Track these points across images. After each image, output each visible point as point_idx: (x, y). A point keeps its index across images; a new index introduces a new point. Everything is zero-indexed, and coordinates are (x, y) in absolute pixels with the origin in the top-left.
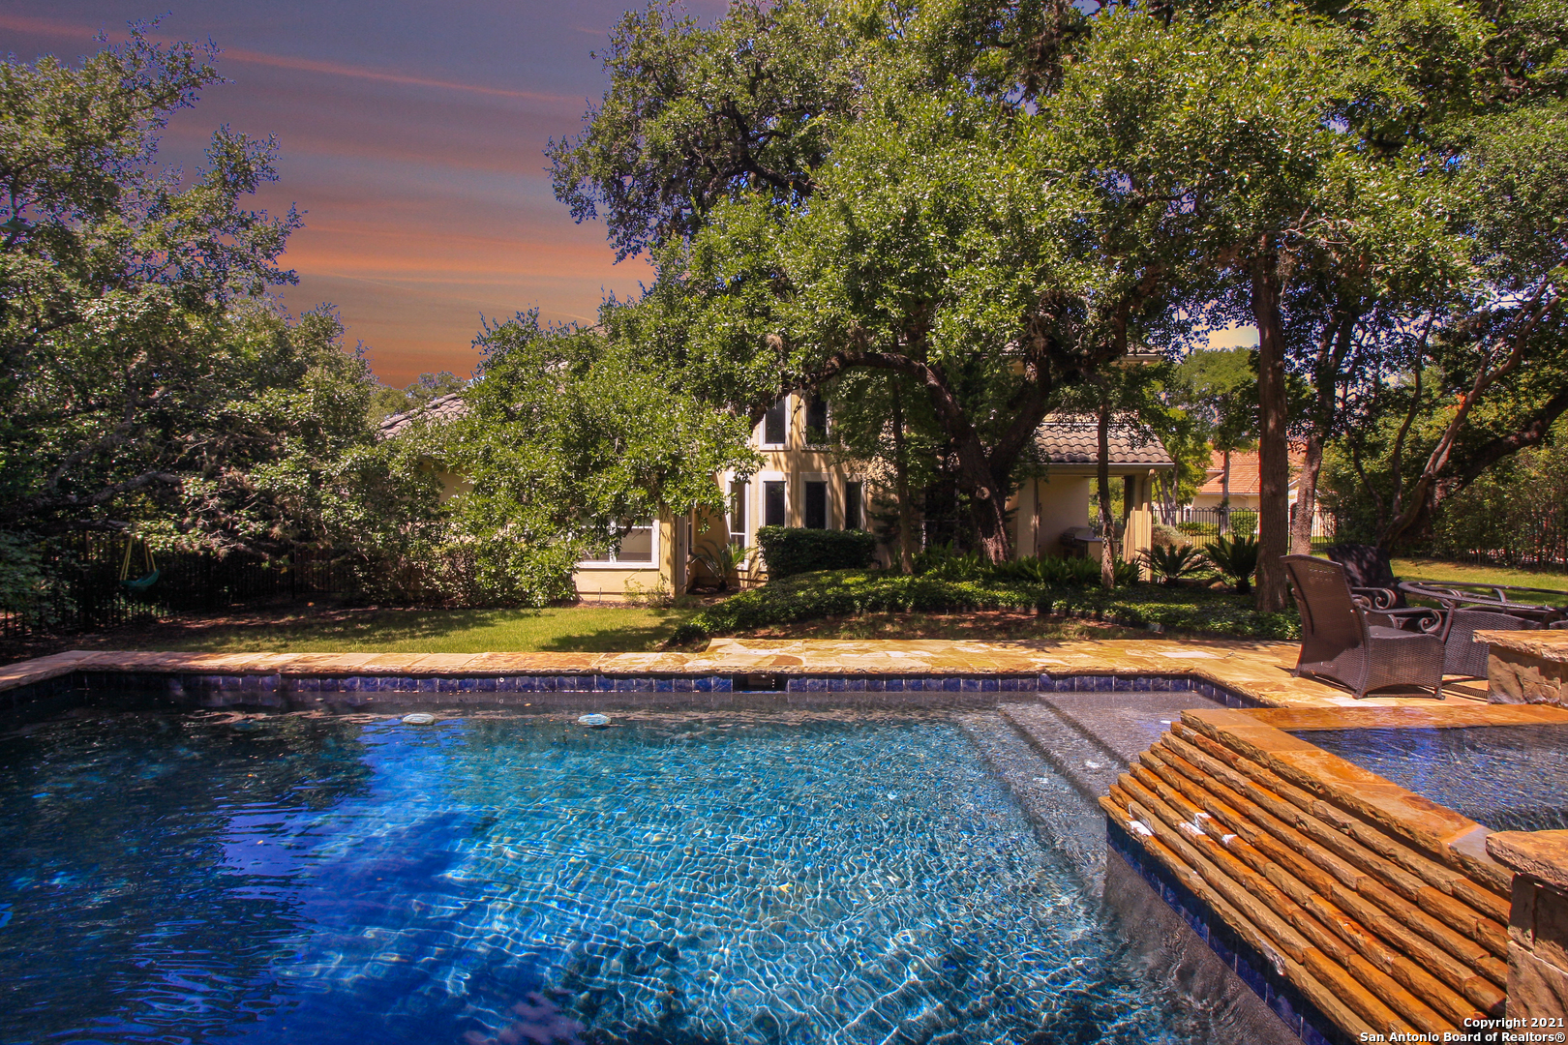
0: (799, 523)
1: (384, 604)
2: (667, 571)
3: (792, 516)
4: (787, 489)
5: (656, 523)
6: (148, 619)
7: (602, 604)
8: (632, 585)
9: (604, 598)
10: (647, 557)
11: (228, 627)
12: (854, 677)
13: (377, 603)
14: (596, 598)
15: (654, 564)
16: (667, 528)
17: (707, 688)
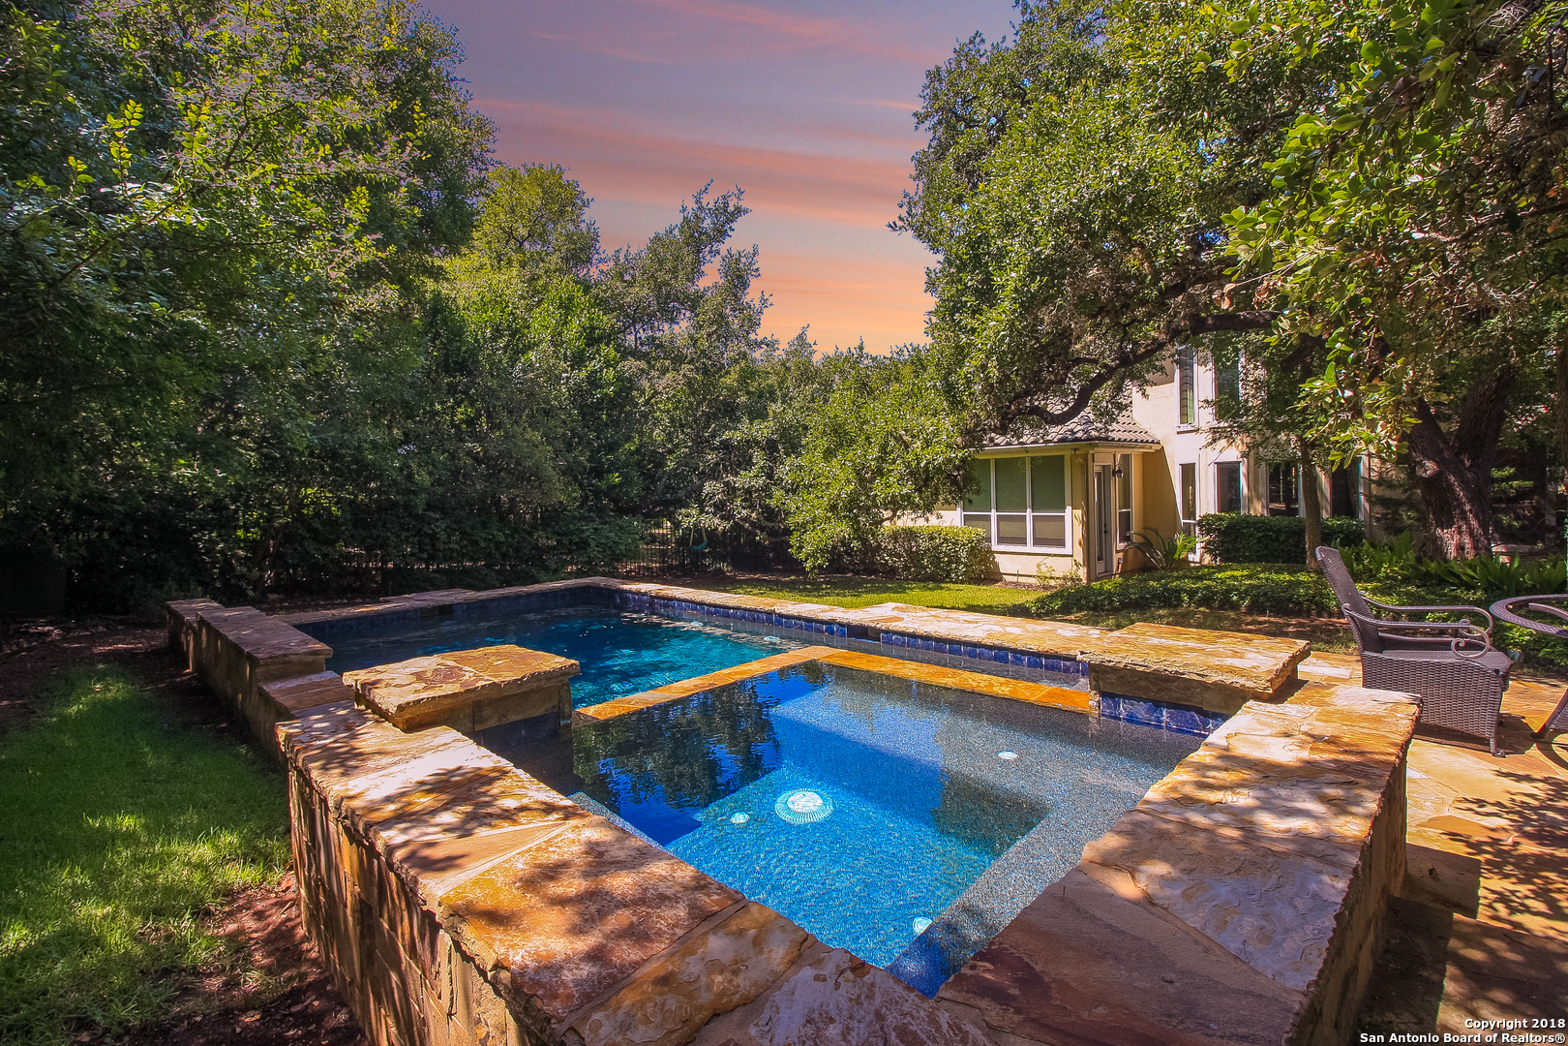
0: (1258, 509)
1: (857, 573)
2: (1079, 558)
3: (1250, 500)
4: (1243, 469)
5: (1069, 509)
6: (720, 571)
7: (1017, 584)
8: (1044, 569)
9: (1022, 580)
10: (1061, 543)
11: (758, 580)
12: (926, 638)
13: (852, 571)
14: (1015, 579)
15: (1067, 550)
16: (1079, 513)
17: (832, 633)
